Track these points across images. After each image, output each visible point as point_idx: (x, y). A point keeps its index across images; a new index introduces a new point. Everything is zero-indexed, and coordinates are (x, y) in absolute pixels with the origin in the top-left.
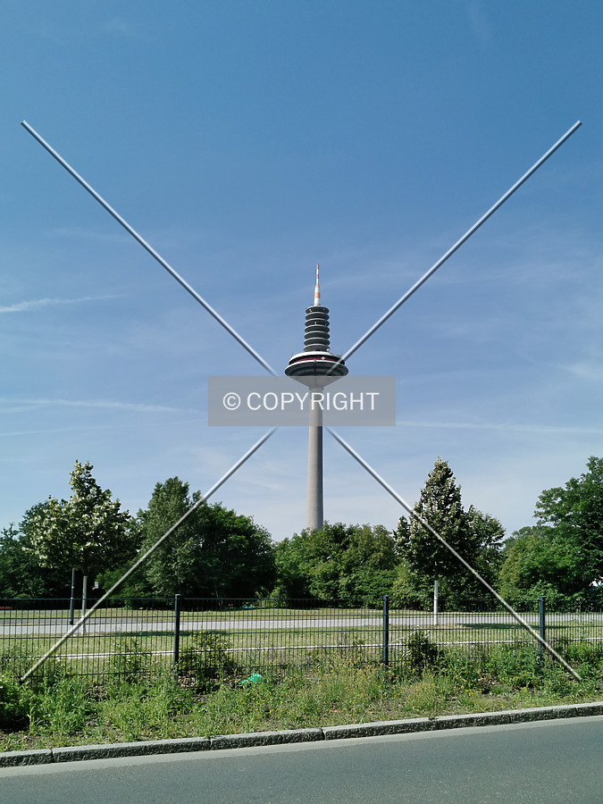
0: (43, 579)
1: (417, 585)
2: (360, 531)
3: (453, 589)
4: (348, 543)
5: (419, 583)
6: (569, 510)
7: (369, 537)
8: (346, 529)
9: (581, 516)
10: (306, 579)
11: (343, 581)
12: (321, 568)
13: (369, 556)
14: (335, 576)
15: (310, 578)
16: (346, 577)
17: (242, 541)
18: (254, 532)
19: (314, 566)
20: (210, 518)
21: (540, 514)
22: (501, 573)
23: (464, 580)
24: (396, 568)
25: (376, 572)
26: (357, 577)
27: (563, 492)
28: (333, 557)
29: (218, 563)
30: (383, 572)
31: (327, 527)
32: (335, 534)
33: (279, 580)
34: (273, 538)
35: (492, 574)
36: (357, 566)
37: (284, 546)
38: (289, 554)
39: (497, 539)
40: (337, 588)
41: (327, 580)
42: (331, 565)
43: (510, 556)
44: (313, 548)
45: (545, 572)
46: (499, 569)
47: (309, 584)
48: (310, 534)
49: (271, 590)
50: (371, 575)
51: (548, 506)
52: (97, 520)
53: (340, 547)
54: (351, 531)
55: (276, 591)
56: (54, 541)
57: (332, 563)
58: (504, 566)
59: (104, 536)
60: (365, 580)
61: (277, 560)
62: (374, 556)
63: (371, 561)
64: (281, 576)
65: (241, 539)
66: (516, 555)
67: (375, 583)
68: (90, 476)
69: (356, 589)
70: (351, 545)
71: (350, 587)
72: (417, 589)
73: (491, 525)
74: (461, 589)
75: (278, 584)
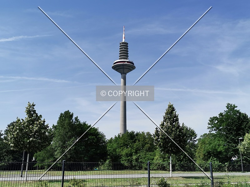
0: (12, 156)
1: (164, 159)
2: (141, 135)
3: (178, 161)
4: (136, 140)
5: (164, 158)
6: (221, 126)
7: (144, 137)
8: (135, 133)
9: (225, 128)
10: (119, 156)
11: (134, 157)
12: (125, 151)
13: (144, 146)
14: (131, 155)
15: (121, 156)
16: (135, 155)
17: (94, 139)
18: (99, 134)
19: (123, 150)
20: (81, 128)
21: (210, 127)
22: (197, 154)
23: (182, 157)
24: (155, 151)
25: (147, 153)
26: (140, 156)
27: (218, 118)
28: (130, 146)
29: (84, 149)
30: (150, 153)
31: (128, 132)
32: (131, 136)
33: (108, 157)
34: (106, 138)
35: (193, 154)
36: (139, 150)
37: (111, 141)
38: (113, 145)
39: (194, 138)
40: (132, 161)
41: (128, 157)
42: (129, 150)
43: (199, 146)
44: (122, 142)
45: (213, 153)
46: (196, 152)
47: (121, 159)
48: (121, 136)
49: (105, 161)
50: (145, 154)
51: (212, 124)
52: (36, 129)
53: (133, 142)
54: (137, 134)
55: (107, 162)
56: (17, 137)
57: (130, 149)
58: (198, 150)
59: (38, 135)
60: (143, 157)
61: (108, 147)
62: (146, 146)
63: (145, 148)
64: (109, 155)
65: (94, 138)
66: (202, 146)
67: (147, 158)
68: (34, 109)
69: (139, 161)
70: (137, 141)
71: (137, 160)
72: (164, 161)
73: (191, 132)
74: (181, 161)
75: (108, 158)
